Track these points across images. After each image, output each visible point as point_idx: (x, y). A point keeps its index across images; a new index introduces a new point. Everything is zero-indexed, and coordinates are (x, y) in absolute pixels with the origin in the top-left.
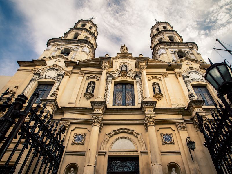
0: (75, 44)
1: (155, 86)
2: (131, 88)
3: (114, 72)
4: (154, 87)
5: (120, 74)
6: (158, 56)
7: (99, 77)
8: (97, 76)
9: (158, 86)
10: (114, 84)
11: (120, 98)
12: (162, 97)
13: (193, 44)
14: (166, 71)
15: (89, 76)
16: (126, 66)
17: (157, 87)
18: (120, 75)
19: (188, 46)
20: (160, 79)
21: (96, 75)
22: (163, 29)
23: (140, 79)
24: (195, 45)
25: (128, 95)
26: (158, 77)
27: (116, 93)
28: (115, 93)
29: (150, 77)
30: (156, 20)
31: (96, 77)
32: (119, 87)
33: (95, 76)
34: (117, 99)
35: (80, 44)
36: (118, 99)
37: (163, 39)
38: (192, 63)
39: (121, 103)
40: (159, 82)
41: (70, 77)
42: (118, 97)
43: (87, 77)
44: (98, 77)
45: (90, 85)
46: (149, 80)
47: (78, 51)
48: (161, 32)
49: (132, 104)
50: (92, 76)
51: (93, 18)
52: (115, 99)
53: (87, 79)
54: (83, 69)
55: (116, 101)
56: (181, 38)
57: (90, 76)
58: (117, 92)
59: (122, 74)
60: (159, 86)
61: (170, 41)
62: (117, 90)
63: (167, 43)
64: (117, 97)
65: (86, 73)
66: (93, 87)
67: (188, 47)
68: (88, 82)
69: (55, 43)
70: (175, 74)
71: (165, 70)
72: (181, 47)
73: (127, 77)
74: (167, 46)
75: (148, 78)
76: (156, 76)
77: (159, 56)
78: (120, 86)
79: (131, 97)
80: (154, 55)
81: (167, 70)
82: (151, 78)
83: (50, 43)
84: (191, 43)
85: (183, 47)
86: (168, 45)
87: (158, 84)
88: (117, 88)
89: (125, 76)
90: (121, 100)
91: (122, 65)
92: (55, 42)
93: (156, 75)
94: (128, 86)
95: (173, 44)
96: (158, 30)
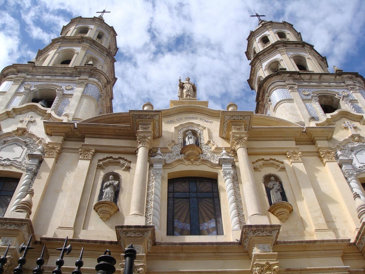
0: (66, 78)
1: (270, 184)
2: (210, 189)
3: (167, 148)
4: (269, 186)
5: (181, 153)
6: (272, 107)
7: (130, 162)
8: (123, 159)
9: (278, 183)
10: (169, 180)
11: (185, 215)
12: (290, 212)
13: (354, 76)
14: (296, 144)
15: (104, 159)
16: (194, 133)
17: (277, 186)
18: (182, 157)
19: (344, 82)
20: (281, 165)
21: (122, 156)
22: (279, 39)
23: (232, 166)
24: (359, 79)
25: (205, 209)
26: (278, 161)
27: (174, 204)
28: (171, 202)
29: (257, 161)
30: (257, 16)
31: (122, 161)
32: (182, 187)
33: (120, 158)
34: (176, 217)
35: (77, 78)
36: (179, 219)
37: (281, 63)
38: (357, 124)
39: (189, 228)
40: (281, 175)
41: (58, 161)
42: (179, 214)
43: (100, 161)
44: (126, 160)
45: (108, 183)
46: (255, 169)
47: (75, 94)
48: (275, 47)
49: (215, 232)
50: (111, 157)
51: (104, 12)
52: (173, 218)
53: (99, 167)
54: (88, 141)
55: (176, 224)
56: (323, 61)
57: (107, 158)
58: (176, 201)
59: (187, 153)
60: (281, 183)
61: (298, 70)
62: (176, 195)
63: (292, 73)
64: (177, 213)
65: (97, 152)
66: (114, 187)
67: (343, 84)
68: (102, 174)
69: (19, 75)
70: (318, 152)
71: (292, 144)
72: (327, 84)
73: (199, 161)
74: (292, 82)
75: (253, 163)
76: (271, 159)
77: (275, 107)
78: (183, 184)
79: (211, 212)
80: (260, 103)
81: (299, 142)
82: (261, 163)
83: (7, 75)
84: (350, 76)
85: (332, 84)
86: (295, 79)
87: (277, 179)
88: (176, 189)
89: (195, 160)
90: (188, 220)
91: (185, 129)
92: (19, 72)
93: (273, 157)
94: (202, 184)
95: (307, 77)
96: (265, 40)
